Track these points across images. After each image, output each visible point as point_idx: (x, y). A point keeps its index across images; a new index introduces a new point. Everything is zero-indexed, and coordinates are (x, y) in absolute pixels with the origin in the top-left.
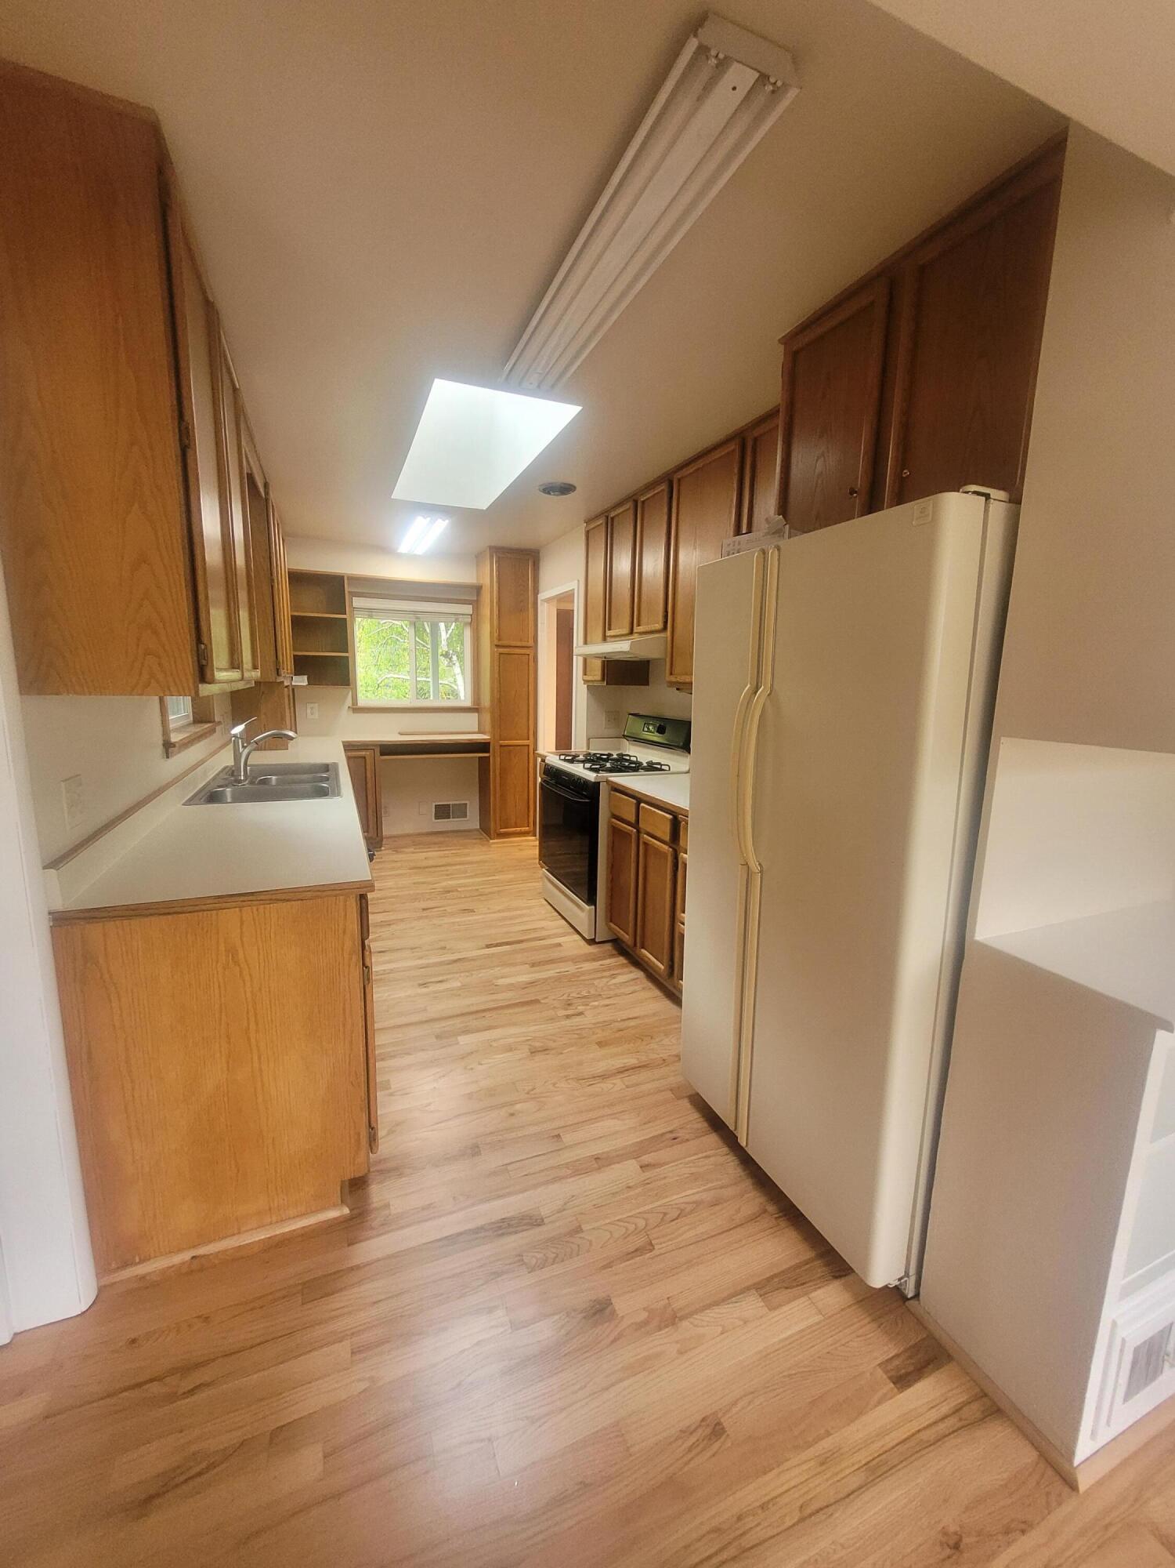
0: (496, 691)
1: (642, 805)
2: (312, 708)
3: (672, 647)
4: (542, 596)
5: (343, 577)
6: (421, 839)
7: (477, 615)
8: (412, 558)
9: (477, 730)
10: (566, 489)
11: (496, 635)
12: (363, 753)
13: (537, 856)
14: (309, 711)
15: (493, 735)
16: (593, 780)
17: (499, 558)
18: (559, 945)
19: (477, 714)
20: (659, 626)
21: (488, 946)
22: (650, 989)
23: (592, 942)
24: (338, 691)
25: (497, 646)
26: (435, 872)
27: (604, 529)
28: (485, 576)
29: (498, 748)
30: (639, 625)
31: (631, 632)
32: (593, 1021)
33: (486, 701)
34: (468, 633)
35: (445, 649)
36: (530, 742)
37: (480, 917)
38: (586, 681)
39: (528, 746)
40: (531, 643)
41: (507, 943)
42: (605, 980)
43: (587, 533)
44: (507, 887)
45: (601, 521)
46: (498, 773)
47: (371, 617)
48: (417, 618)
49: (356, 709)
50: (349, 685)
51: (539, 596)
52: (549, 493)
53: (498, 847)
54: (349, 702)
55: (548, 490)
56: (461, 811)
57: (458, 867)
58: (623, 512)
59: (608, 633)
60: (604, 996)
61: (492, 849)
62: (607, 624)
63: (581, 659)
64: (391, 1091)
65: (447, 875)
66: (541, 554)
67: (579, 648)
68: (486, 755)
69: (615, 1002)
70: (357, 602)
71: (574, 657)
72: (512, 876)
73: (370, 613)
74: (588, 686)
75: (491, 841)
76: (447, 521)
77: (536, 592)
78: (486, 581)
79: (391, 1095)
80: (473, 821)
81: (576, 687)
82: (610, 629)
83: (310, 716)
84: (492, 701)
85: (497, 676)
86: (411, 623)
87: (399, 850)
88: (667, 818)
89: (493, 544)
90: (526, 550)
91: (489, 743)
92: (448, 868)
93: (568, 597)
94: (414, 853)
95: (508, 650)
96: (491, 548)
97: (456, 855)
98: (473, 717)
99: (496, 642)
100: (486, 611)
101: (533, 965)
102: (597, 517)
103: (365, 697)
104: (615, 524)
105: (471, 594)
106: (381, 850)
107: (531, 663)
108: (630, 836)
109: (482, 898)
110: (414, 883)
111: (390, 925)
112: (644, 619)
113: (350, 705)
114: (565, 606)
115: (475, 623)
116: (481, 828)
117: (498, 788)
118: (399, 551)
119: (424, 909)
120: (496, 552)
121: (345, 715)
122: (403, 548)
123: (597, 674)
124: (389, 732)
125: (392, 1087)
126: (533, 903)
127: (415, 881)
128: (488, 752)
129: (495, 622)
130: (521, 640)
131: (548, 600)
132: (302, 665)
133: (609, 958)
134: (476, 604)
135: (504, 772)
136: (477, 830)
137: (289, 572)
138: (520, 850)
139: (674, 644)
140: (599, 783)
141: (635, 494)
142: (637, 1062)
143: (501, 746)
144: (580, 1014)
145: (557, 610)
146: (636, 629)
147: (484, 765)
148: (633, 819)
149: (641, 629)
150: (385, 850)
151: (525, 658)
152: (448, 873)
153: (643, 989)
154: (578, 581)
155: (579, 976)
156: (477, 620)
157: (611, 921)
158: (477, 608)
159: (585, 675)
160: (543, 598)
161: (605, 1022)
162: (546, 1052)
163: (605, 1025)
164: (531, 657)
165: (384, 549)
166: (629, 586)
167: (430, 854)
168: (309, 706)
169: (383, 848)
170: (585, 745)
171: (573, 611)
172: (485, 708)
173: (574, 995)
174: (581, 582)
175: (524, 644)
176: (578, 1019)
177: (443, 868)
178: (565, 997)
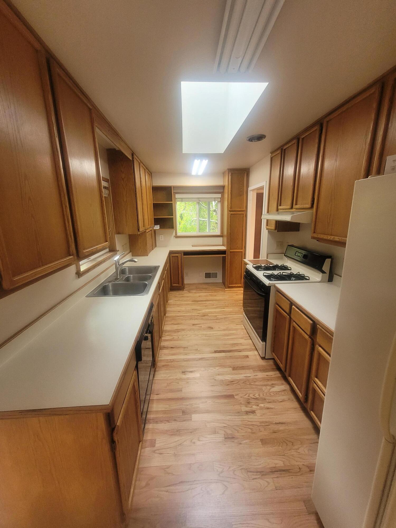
0: (229, 230)
1: (293, 306)
2: (161, 237)
3: (316, 218)
4: (250, 188)
5: (171, 187)
6: (198, 287)
7: (223, 198)
8: (197, 176)
9: (222, 244)
10: (260, 138)
11: (230, 206)
12: (177, 255)
13: (242, 299)
14: (160, 237)
15: (227, 247)
16: (267, 285)
17: (232, 173)
18: (247, 357)
19: (222, 238)
20: (309, 206)
21: (216, 352)
22: (292, 400)
23: (263, 358)
24: (170, 230)
25: (230, 211)
26: (201, 304)
27: (280, 155)
28: (225, 181)
29: (229, 253)
30: (296, 204)
31: (292, 208)
32: (261, 420)
33: (225, 233)
34: (219, 205)
35: (214, 208)
36: (243, 250)
37: (215, 332)
38: (267, 229)
39: (242, 252)
40: (244, 209)
41: (223, 351)
42: (268, 387)
43: (272, 158)
44: (229, 316)
45: (279, 152)
46: (229, 263)
47: (182, 201)
48: (200, 200)
49: (177, 237)
50: (173, 228)
51: (249, 188)
52: (252, 141)
53: (228, 293)
54: (174, 234)
55: (251, 139)
56: (215, 275)
57: (210, 302)
58: (291, 145)
59: (280, 207)
60: (267, 401)
61: (225, 293)
62: (279, 203)
63: (265, 221)
64: (155, 449)
65: (206, 306)
66: (250, 170)
67: (265, 216)
68: (224, 255)
69: (273, 407)
70: (177, 196)
71: (263, 220)
72: (232, 309)
73: (182, 200)
74: (268, 231)
75: (226, 289)
76: (207, 160)
77: (248, 186)
78: (226, 184)
79: (154, 452)
80: (219, 279)
81: (263, 230)
82: (280, 205)
83: (161, 240)
84: (227, 233)
85: (230, 223)
86: (197, 202)
87: (190, 291)
88: (308, 322)
89: (229, 168)
90: (243, 169)
91: (226, 251)
92: (207, 302)
93: (262, 188)
94: (195, 293)
95: (235, 212)
96: (228, 169)
97: (211, 296)
98: (221, 239)
99: (229, 209)
100: (226, 196)
101: (234, 369)
102: (277, 150)
103: (180, 233)
104: (286, 152)
105: (219, 189)
106: (184, 291)
107: (244, 218)
108: (286, 319)
109: (218, 321)
110: (192, 309)
111: (178, 332)
112: (299, 202)
113: (175, 235)
114: (260, 191)
115: (222, 201)
116: (222, 282)
117: (229, 269)
118: (192, 174)
119: (193, 325)
120: (231, 171)
121: (173, 239)
122: (194, 173)
123: (273, 227)
124: (188, 246)
125: (157, 445)
126: (239, 327)
127: (193, 308)
128: (225, 254)
129: (230, 201)
130: (240, 208)
131: (253, 190)
132: (157, 221)
133: (272, 371)
134: (222, 193)
135: (231, 263)
136: (221, 283)
137: (152, 187)
138: (237, 295)
139: (317, 216)
140: (270, 286)
141: (298, 135)
142: (283, 465)
143: (230, 252)
144: (253, 412)
145: (257, 193)
146: (294, 206)
147: (224, 259)
148: (288, 311)
149: (298, 206)
150: (185, 291)
151: (242, 215)
152: (206, 305)
153: (289, 399)
154: (266, 181)
155: (255, 382)
156: (223, 200)
157: (273, 352)
158: (223, 195)
159: (267, 226)
160: (250, 190)
161: (266, 422)
162: (233, 440)
163: (266, 424)
164: (244, 215)
165: (186, 174)
166: (292, 184)
167: (201, 294)
168: (161, 236)
169: (185, 290)
170: (266, 257)
171: (263, 193)
172: (225, 236)
173: (251, 396)
174: (267, 182)
175: (242, 210)
176: (251, 416)
177: (204, 302)
178: (246, 397)
